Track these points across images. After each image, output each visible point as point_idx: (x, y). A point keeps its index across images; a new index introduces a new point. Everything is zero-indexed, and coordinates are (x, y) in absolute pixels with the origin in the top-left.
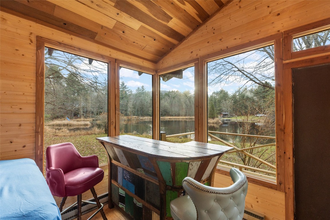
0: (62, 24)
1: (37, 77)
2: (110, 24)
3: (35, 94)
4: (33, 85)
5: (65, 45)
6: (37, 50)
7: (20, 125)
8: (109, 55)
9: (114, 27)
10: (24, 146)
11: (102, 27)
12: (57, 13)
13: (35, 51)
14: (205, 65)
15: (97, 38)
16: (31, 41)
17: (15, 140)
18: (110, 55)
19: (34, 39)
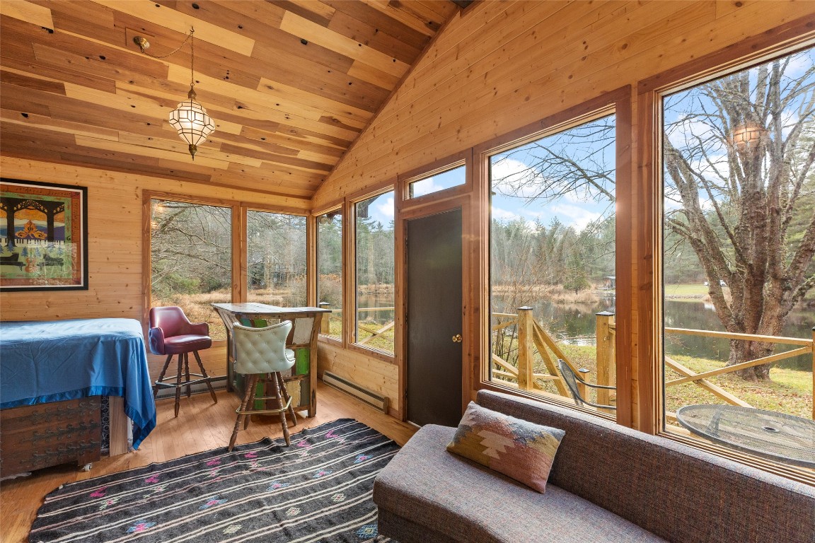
0: (169, 172)
1: (143, 234)
2: (225, 166)
3: (141, 253)
4: (139, 243)
5: (173, 194)
6: (143, 204)
7: (127, 286)
8: (231, 199)
9: (228, 167)
10: (131, 308)
11: (215, 169)
12: (161, 164)
13: (141, 207)
14: (350, 207)
15: (212, 180)
16: (137, 196)
17: (122, 301)
18: (233, 197)
19: (140, 193)
